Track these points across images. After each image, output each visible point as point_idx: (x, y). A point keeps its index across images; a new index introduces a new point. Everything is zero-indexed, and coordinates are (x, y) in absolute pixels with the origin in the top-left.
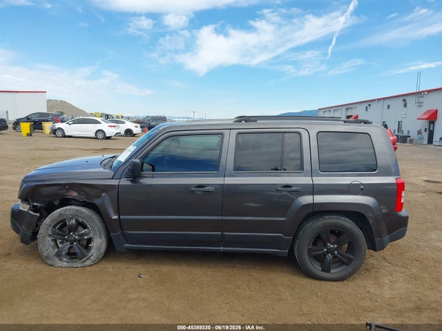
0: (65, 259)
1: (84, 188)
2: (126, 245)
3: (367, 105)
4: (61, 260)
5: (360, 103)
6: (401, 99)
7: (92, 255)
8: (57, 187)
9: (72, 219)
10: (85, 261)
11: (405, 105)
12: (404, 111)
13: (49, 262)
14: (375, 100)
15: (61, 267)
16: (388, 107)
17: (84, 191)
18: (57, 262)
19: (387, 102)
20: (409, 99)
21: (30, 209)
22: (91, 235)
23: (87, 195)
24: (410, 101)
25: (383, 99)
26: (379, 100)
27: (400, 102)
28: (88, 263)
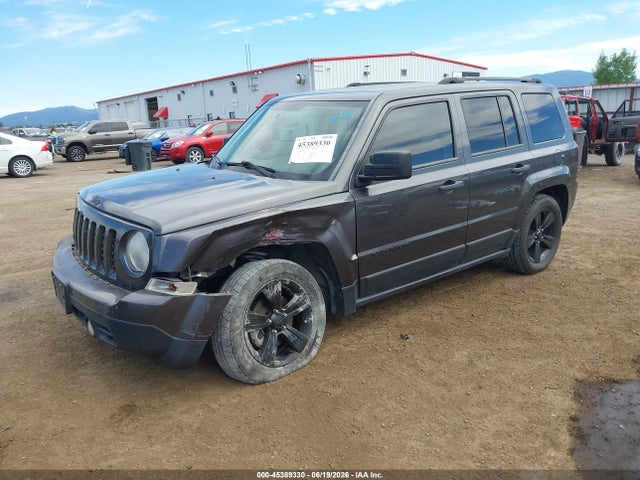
0: (277, 362)
1: (301, 218)
2: (358, 301)
3: (178, 91)
4: (273, 366)
5: (167, 89)
6: (228, 82)
7: (316, 337)
8: (252, 228)
9: (276, 282)
10: (310, 350)
11: (235, 90)
12: (234, 98)
13: (258, 378)
14: (190, 84)
15: (281, 377)
16: (212, 93)
17: (300, 224)
18: (269, 373)
19: (209, 87)
20: (239, 82)
21: (200, 289)
22: (308, 302)
23: (306, 229)
24: (241, 83)
25: (203, 82)
26: (195, 84)
27: (227, 86)
28: (314, 352)
